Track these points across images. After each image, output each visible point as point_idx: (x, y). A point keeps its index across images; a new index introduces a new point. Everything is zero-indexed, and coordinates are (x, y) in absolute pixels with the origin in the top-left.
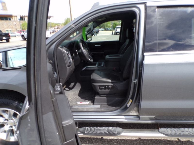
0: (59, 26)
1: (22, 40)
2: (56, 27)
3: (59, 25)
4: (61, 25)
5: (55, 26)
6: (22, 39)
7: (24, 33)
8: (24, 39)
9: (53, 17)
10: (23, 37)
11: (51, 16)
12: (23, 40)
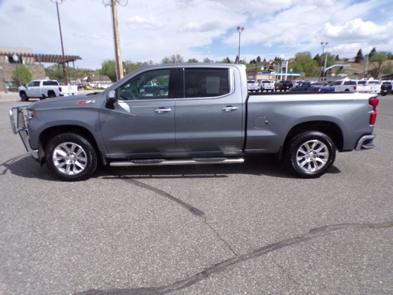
0: (92, 75)
1: (20, 101)
2: (85, 77)
3: (91, 73)
4: (94, 73)
5: (82, 76)
6: (20, 98)
7: (26, 87)
8: (25, 99)
9: (81, 59)
10: (23, 95)
11: (76, 57)
12: (22, 100)
